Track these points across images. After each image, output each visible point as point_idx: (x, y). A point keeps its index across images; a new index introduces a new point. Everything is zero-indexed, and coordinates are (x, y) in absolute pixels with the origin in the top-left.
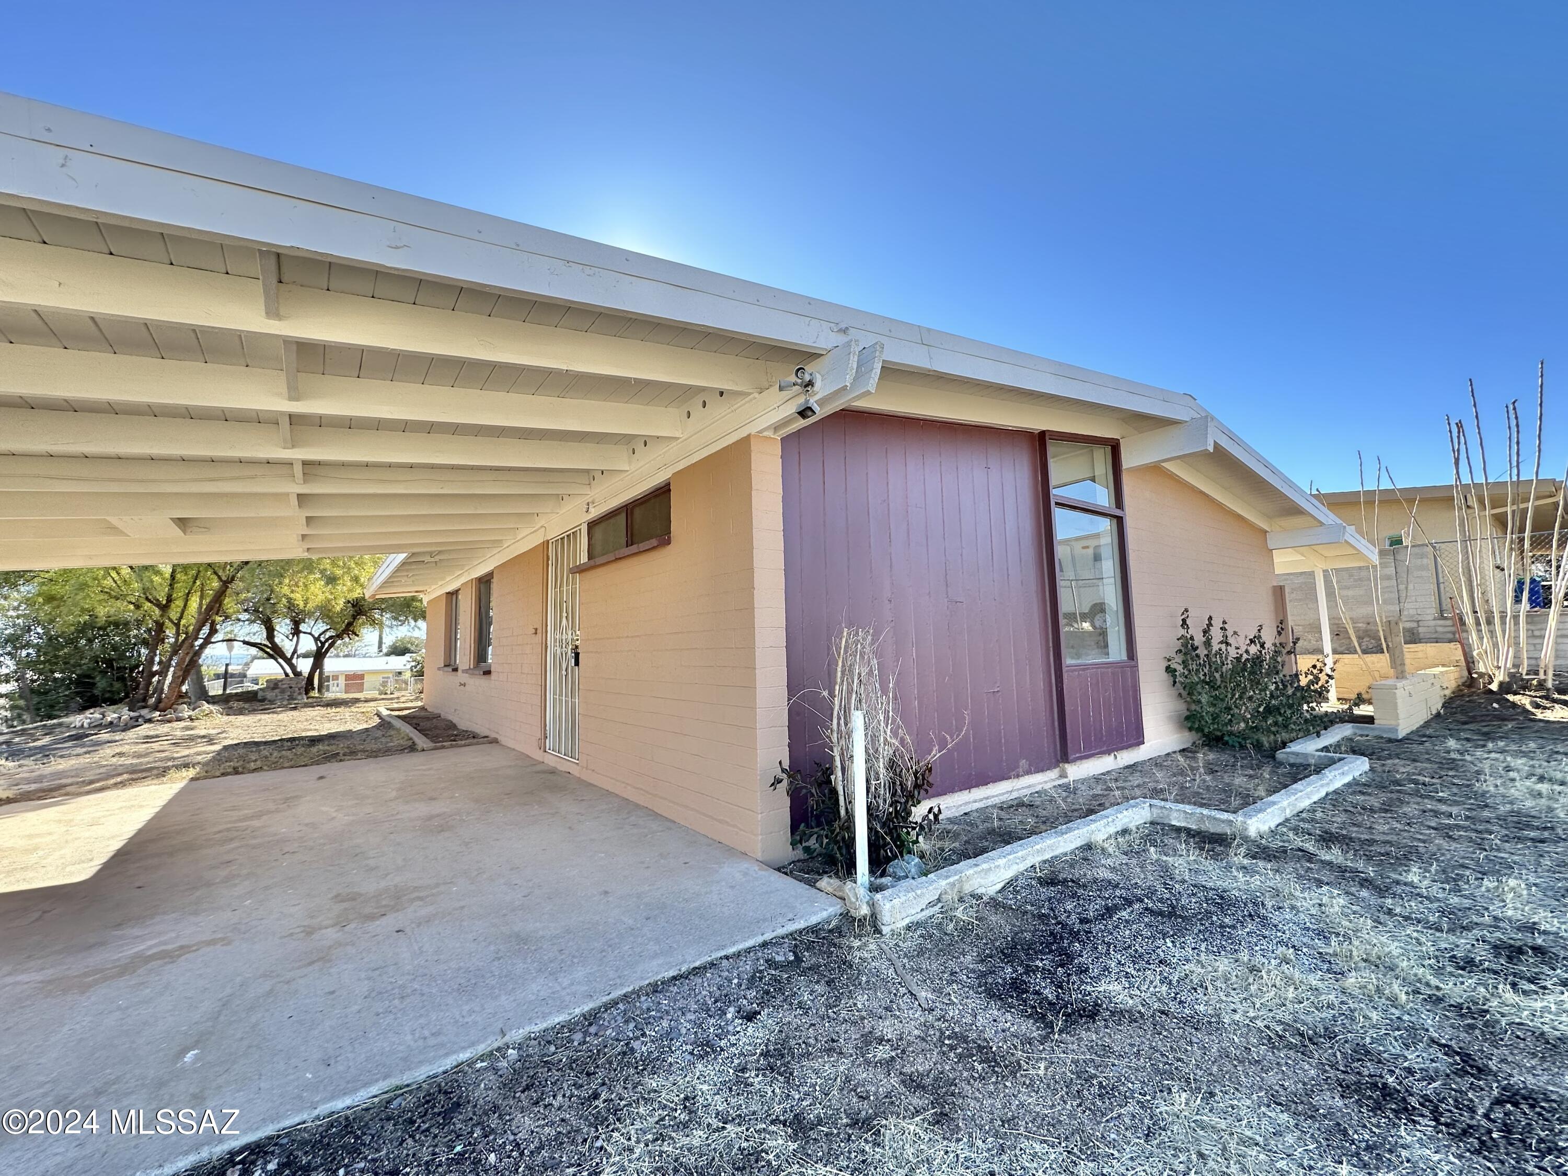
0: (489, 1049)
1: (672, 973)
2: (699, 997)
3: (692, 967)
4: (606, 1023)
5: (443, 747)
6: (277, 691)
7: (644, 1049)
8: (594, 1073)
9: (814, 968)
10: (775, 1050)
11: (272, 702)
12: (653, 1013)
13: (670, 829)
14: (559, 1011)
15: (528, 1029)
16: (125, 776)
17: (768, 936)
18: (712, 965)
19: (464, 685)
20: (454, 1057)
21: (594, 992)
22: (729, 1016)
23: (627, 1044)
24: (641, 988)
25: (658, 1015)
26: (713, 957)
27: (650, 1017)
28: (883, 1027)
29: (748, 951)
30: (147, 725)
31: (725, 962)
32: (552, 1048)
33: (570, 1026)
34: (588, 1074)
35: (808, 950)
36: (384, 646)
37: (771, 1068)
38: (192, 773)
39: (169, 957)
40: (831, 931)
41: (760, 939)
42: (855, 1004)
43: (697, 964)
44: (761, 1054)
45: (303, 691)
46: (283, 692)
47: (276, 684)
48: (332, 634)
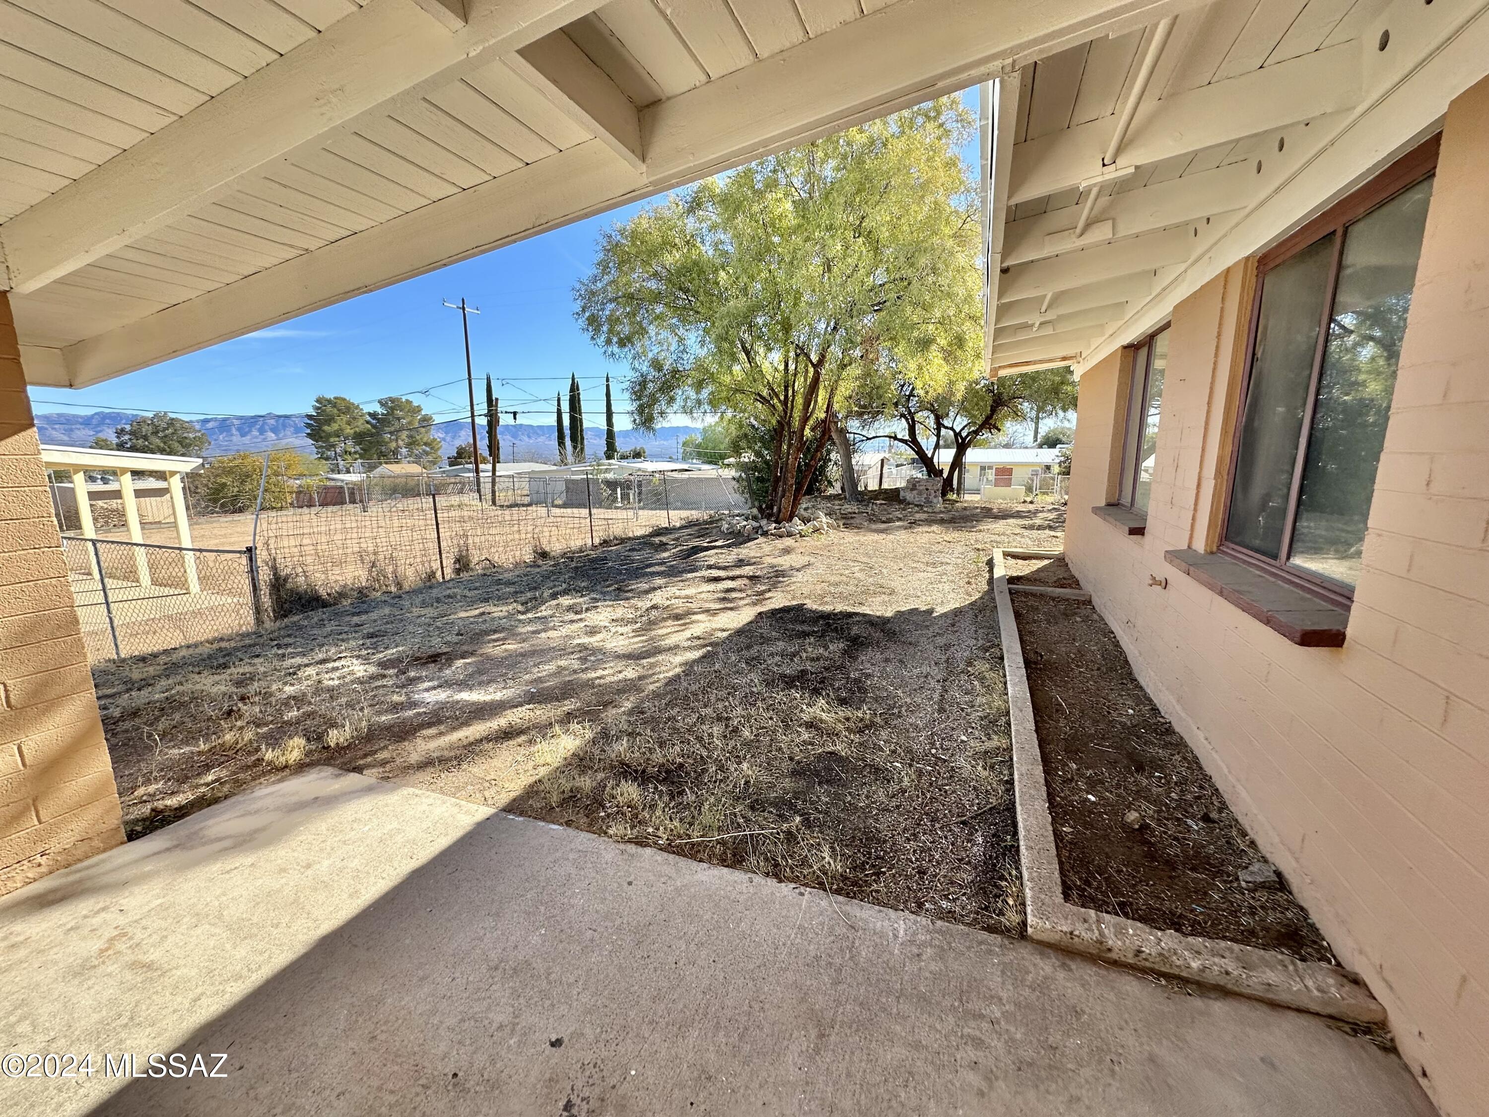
6: (915, 492)
11: (907, 506)
30: (760, 540)
36: (1039, 436)
45: (939, 493)
46: (920, 494)
47: (914, 485)
48: (973, 429)
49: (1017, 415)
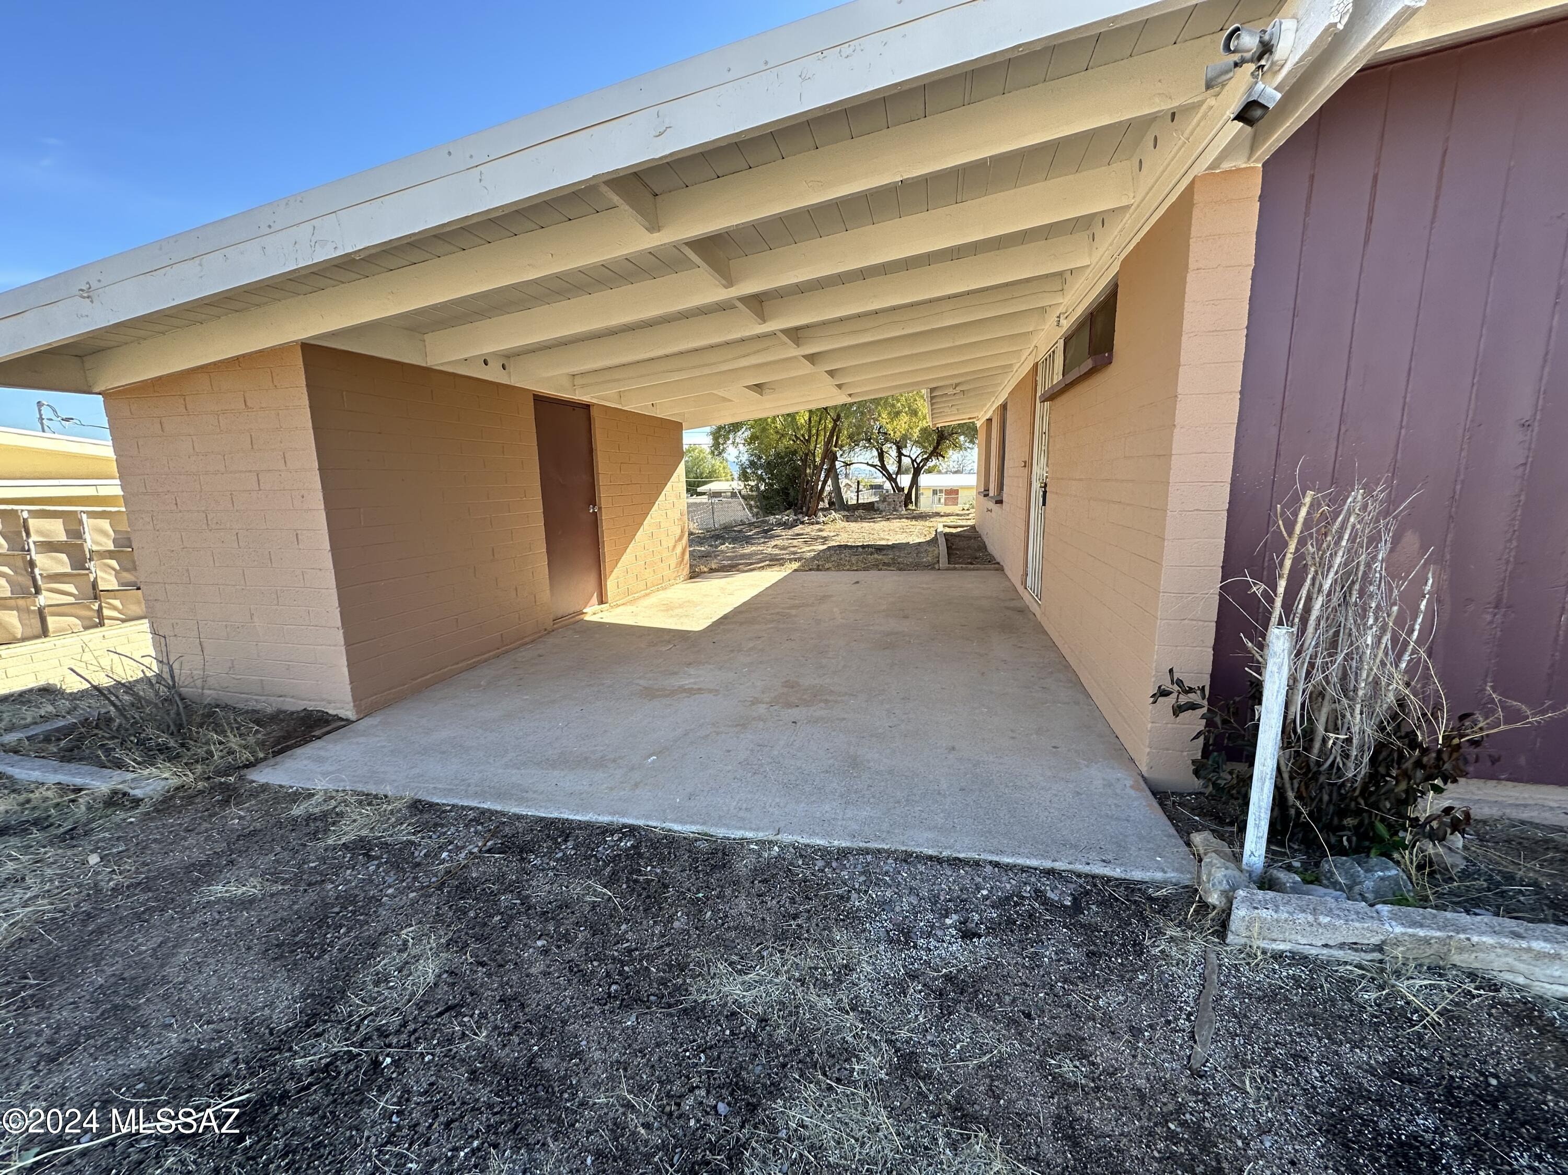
0: (765, 838)
1: (930, 852)
2: (936, 887)
3: (954, 855)
4: (848, 866)
5: (955, 569)
6: (884, 503)
7: (857, 904)
8: (810, 899)
9: (1091, 928)
10: (963, 981)
11: (881, 512)
12: (887, 879)
13: (1077, 703)
14: (823, 837)
15: (795, 838)
16: (767, 563)
17: (1059, 865)
18: (977, 864)
19: (991, 511)
20: (743, 832)
21: (859, 835)
22: (948, 921)
23: (849, 891)
24: (896, 851)
25: (890, 882)
26: (982, 857)
27: (882, 880)
28: (1104, 1045)
29: (1024, 869)
30: (801, 526)
31: (989, 869)
32: (800, 862)
33: (824, 852)
34: (807, 897)
35: (1100, 904)
37: (941, 994)
38: (795, 565)
39: (690, 692)
40: (1151, 899)
41: (1048, 864)
42: (1098, 998)
43: (961, 856)
44: (945, 976)
45: (903, 504)
46: (889, 504)
47: (885, 498)
48: (925, 456)
49: (957, 446)
